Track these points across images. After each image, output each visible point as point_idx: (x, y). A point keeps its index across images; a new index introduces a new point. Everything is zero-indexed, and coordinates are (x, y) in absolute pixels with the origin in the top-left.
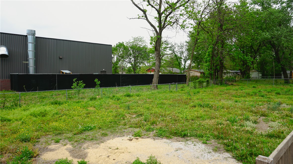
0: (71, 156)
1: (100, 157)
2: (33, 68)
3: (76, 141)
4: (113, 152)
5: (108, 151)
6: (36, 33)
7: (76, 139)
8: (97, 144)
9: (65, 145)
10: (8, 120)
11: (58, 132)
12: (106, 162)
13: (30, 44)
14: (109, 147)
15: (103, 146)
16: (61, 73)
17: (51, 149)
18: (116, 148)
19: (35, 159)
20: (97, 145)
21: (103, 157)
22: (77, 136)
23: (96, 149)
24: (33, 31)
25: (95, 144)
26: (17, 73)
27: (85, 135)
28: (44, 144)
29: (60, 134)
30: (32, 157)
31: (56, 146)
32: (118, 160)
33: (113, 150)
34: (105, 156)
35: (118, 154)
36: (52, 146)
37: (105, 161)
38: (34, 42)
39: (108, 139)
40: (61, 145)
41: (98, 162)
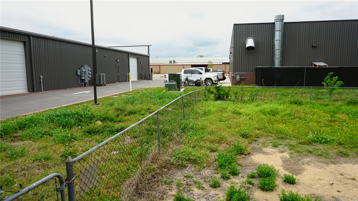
0: (282, 166)
1: (319, 180)
2: (279, 60)
3: (298, 152)
4: (344, 181)
5: (336, 178)
6: (285, 18)
7: (298, 149)
8: (324, 162)
9: (282, 152)
10: (239, 114)
11: (282, 136)
12: (325, 190)
13: (278, 32)
14: (341, 173)
15: (331, 168)
16: (313, 65)
17: (265, 152)
18: (352, 177)
19: (245, 157)
20: (324, 164)
21: (323, 182)
22: (303, 146)
23: (319, 168)
24: (282, 16)
25: (321, 162)
26: (260, 66)
27: (313, 147)
28: (260, 144)
29: (283, 138)
30: (243, 154)
31: (273, 150)
32: (345, 194)
33: (345, 179)
34: (327, 182)
35: (350, 187)
36: (267, 149)
37: (324, 188)
38: (282, 29)
39: (345, 161)
40: (278, 151)
41: (312, 185)
